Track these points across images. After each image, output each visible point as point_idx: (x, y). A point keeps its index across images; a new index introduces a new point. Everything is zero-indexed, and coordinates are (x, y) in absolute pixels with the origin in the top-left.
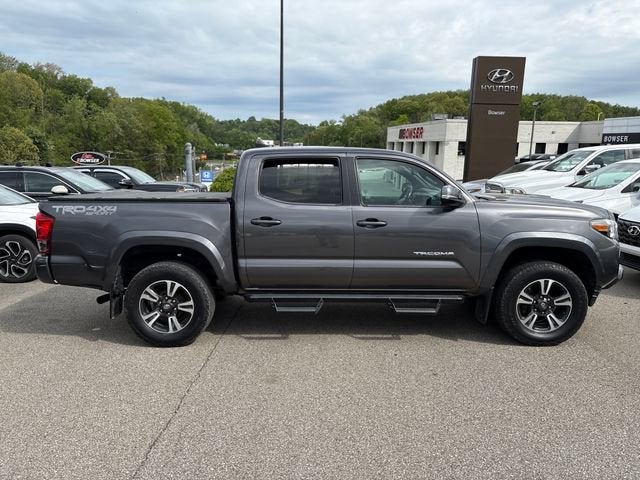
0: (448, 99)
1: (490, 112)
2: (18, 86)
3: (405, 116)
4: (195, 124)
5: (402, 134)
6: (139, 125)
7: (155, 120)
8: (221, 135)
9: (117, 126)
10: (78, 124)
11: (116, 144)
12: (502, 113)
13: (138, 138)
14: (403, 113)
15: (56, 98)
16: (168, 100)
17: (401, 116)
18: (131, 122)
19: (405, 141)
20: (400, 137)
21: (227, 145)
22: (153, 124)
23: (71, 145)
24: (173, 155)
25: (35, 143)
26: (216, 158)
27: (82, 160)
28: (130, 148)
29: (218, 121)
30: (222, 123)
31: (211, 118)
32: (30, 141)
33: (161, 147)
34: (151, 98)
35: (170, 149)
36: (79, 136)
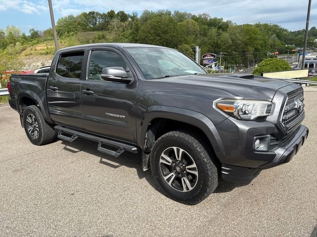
2: (190, 26)
4: (275, 35)
6: (240, 38)
7: (249, 35)
8: (291, 40)
9: (229, 40)
10: (213, 41)
11: (228, 49)
13: (240, 45)
15: (204, 29)
16: (261, 23)
18: (236, 37)
21: (294, 45)
22: (248, 37)
23: (209, 51)
24: (258, 53)
25: (193, 51)
26: (285, 53)
27: (206, 58)
28: (235, 51)
29: (291, 32)
30: (293, 33)
31: (286, 30)
32: (191, 50)
33: (251, 49)
34: (253, 24)
35: (256, 50)
36: (212, 46)
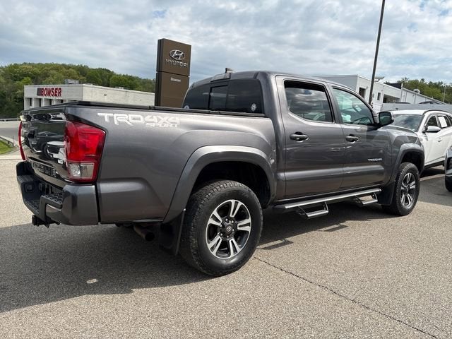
0: (64, 70)
1: (172, 79)
3: (30, 79)
5: (40, 92)
12: (179, 81)
14: (25, 76)
17: (25, 78)
19: (43, 98)
20: (38, 95)
